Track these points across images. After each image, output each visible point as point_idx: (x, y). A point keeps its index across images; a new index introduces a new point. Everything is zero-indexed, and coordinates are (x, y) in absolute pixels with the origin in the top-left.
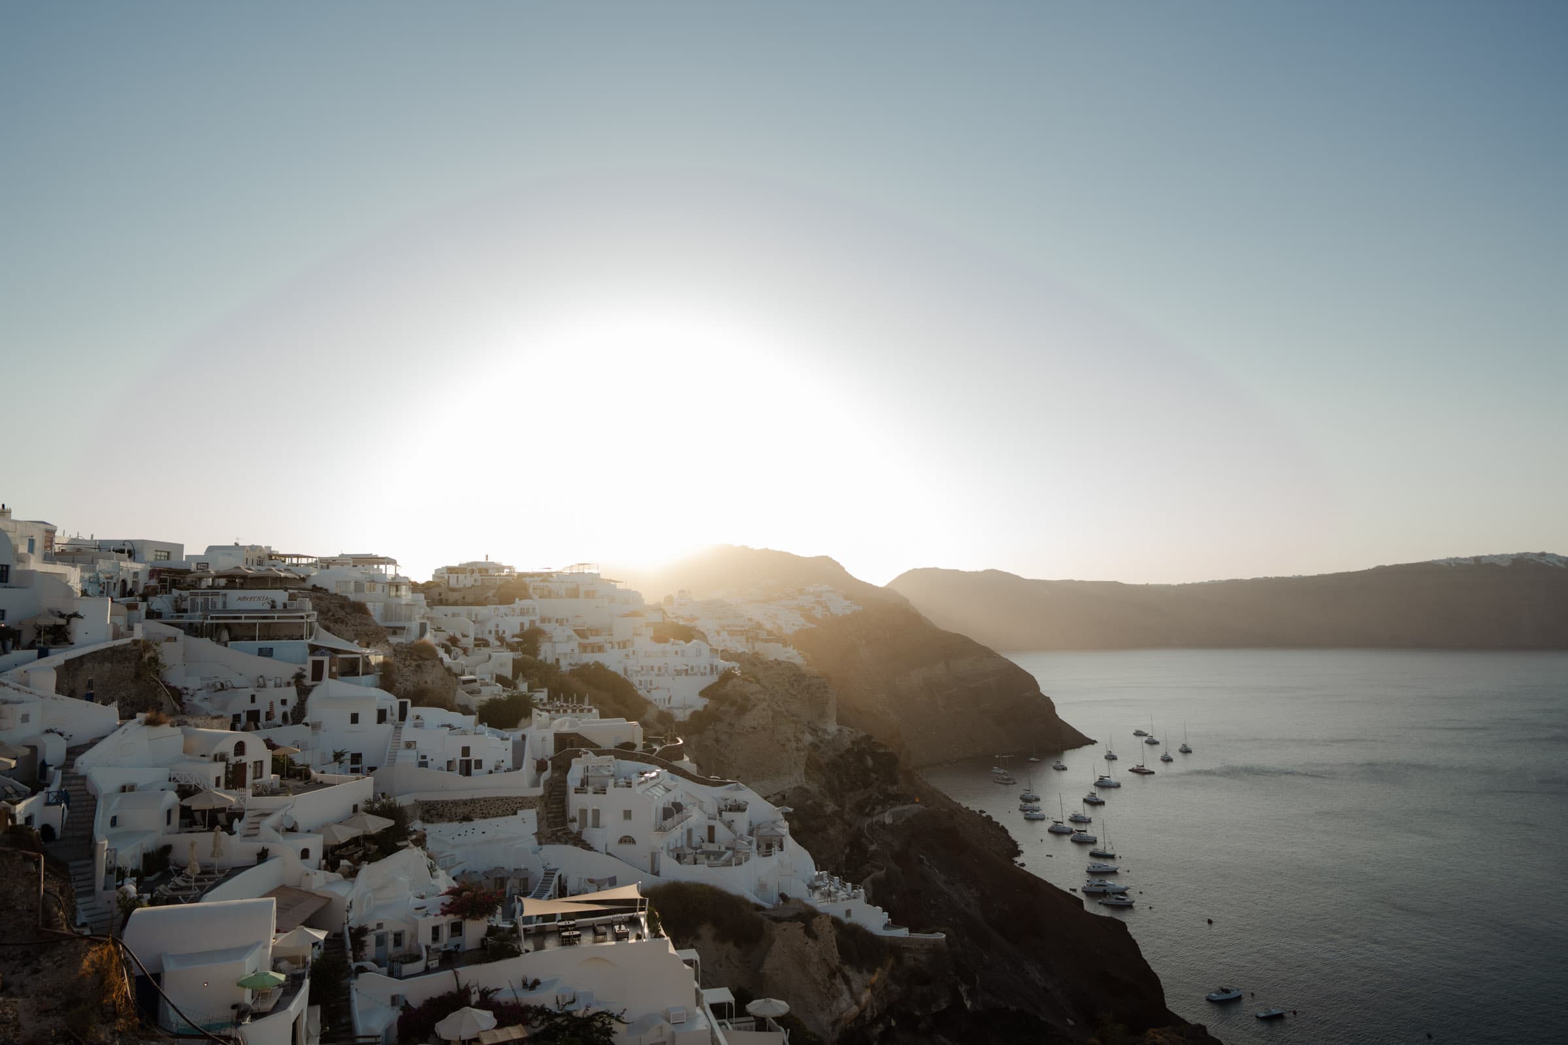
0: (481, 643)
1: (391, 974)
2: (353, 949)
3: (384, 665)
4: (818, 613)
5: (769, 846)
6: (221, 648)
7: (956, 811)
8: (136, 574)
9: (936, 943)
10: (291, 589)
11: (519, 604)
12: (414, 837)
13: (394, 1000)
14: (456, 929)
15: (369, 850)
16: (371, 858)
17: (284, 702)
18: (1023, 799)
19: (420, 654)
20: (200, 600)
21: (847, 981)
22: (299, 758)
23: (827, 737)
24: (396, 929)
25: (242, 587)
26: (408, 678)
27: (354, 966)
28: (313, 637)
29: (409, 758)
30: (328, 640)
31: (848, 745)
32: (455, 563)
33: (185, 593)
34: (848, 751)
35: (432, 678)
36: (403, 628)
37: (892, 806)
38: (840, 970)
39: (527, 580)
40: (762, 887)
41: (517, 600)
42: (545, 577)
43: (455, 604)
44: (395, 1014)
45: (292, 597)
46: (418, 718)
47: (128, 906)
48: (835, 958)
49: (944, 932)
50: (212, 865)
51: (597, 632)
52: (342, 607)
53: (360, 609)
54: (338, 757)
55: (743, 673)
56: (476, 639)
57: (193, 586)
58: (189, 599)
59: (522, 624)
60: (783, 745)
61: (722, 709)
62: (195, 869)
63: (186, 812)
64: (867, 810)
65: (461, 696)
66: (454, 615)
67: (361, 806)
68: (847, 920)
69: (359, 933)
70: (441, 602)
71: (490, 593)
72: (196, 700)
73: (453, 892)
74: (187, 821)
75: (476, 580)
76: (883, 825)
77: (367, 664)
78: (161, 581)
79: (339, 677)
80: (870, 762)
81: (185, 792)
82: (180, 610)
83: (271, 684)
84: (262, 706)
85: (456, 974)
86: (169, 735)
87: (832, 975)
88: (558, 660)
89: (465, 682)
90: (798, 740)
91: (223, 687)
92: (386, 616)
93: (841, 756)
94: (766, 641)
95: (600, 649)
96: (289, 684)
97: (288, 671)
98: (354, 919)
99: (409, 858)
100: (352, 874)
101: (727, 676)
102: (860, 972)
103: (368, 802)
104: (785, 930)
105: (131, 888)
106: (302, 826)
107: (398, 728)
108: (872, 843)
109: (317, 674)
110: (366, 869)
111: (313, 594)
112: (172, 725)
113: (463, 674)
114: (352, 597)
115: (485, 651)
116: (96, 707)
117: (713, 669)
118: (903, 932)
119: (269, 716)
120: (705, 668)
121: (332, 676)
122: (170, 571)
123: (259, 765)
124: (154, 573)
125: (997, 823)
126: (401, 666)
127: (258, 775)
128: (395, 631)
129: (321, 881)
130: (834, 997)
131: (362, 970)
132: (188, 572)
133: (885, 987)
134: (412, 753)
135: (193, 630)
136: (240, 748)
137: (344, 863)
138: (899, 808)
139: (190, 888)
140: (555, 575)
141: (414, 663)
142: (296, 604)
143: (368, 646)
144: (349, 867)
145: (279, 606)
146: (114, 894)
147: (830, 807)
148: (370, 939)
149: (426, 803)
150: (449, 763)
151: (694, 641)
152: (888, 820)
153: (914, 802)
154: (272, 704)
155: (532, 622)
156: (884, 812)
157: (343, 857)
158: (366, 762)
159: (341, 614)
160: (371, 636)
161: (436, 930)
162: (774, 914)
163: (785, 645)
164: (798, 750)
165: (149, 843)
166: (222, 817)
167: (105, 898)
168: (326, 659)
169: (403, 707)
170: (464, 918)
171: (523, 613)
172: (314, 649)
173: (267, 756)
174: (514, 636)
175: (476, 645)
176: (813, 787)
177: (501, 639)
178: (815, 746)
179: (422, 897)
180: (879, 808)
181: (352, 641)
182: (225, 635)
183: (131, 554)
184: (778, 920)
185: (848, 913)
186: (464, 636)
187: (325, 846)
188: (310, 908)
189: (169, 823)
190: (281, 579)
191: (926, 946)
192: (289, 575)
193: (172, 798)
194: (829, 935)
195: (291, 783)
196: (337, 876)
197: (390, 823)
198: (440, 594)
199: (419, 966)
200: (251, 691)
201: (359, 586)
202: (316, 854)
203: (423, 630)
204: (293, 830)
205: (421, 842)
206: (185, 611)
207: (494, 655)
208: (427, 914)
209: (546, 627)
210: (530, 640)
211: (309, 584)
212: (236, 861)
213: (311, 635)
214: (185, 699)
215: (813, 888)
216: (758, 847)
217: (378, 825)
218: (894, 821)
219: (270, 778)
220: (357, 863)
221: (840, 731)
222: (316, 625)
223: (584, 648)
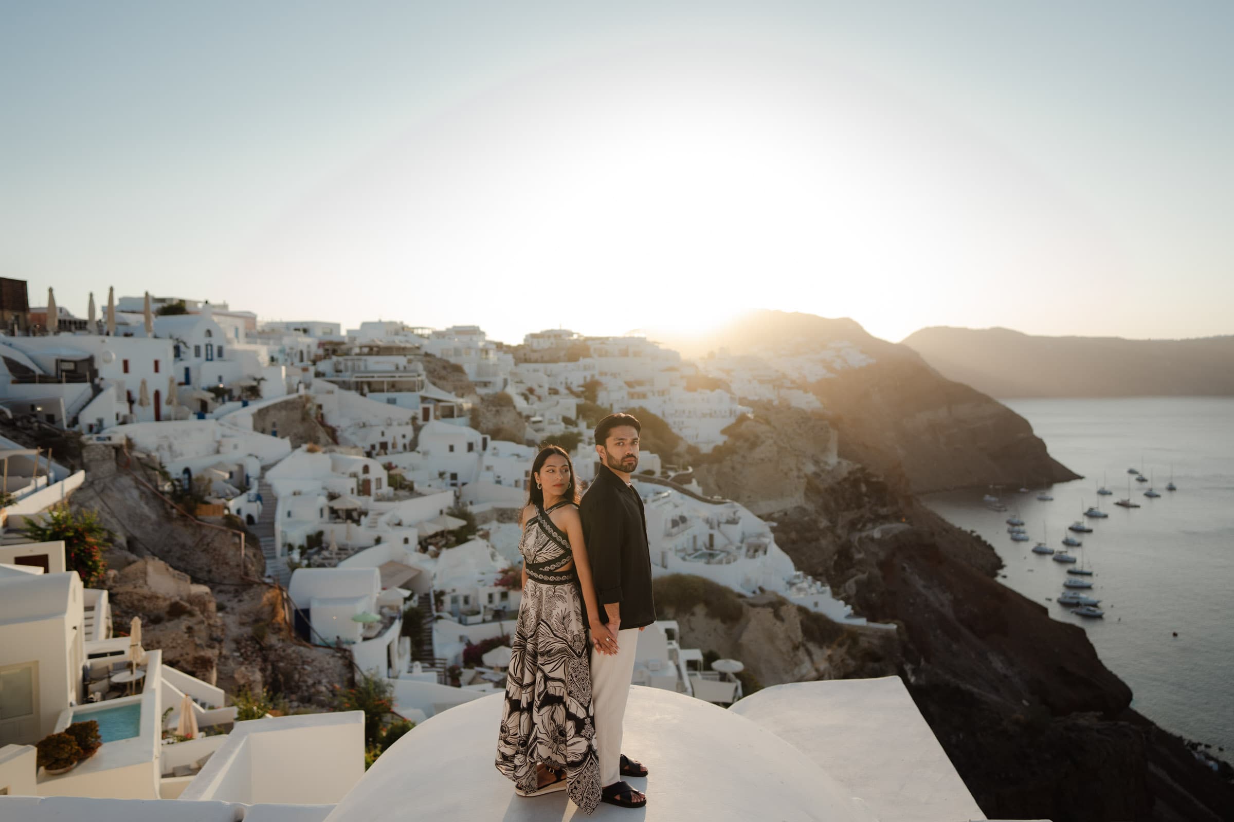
0: (554, 392)
1: (460, 622)
2: (436, 604)
3: (474, 411)
4: (838, 365)
5: (756, 551)
6: (362, 398)
7: (950, 530)
8: (309, 346)
9: (888, 632)
10: (410, 355)
11: (583, 361)
12: (481, 533)
13: (461, 638)
14: (504, 596)
15: (450, 540)
16: (448, 546)
17: (404, 436)
18: (1009, 522)
19: (502, 402)
20: (350, 363)
21: (809, 654)
22: (409, 476)
23: (828, 468)
24: (466, 593)
25: (378, 354)
26: (489, 421)
27: (435, 614)
28: (424, 390)
29: (489, 477)
30: (434, 392)
31: (844, 473)
32: (537, 331)
33: (341, 359)
34: (845, 479)
35: (507, 420)
36: (490, 383)
37: (882, 524)
38: (804, 645)
39: (589, 343)
40: (748, 581)
41: (581, 359)
42: (603, 341)
43: (536, 361)
44: (460, 648)
45: (410, 361)
46: (495, 449)
47: (293, 567)
48: (799, 636)
49: (896, 624)
50: (347, 545)
51: (640, 383)
52: (444, 368)
53: (458, 369)
54: (441, 475)
55: (755, 417)
56: (550, 389)
57: (347, 353)
58: (343, 363)
59: (585, 378)
60: (786, 474)
61: (738, 444)
62: (334, 547)
63: (334, 512)
64: (859, 526)
65: (530, 433)
66: (535, 371)
67: (445, 510)
68: (812, 609)
69: (440, 595)
70: (526, 361)
71: (562, 354)
72: (347, 434)
73: (505, 572)
74: (334, 516)
75: (552, 344)
76: (872, 539)
77: (461, 409)
78: (327, 350)
79: (441, 419)
80: (864, 488)
81: (332, 497)
82: (338, 371)
83: (395, 423)
84: (388, 439)
85: (501, 625)
86: (321, 460)
87: (796, 648)
88: (611, 405)
89: (535, 422)
90: (799, 470)
91: (364, 425)
92: (479, 373)
93: (839, 483)
94: (789, 388)
95: (644, 396)
96: (407, 424)
97: (407, 415)
98: (437, 586)
99: (475, 547)
100: (436, 555)
101: (742, 419)
102: (821, 647)
103: (449, 508)
104: (758, 613)
105: (296, 555)
106: (405, 522)
107: (481, 456)
108: (860, 552)
109: (426, 417)
110: (445, 552)
111: (424, 359)
112: (325, 452)
113: (534, 416)
114: (453, 360)
115: (555, 397)
116: (277, 440)
117: (732, 412)
118: (862, 622)
119: (394, 446)
120: (725, 412)
121: (436, 418)
122: (331, 343)
123: (379, 480)
124: (321, 345)
125: (985, 542)
126: (485, 411)
127: (379, 487)
128: (486, 384)
129: (418, 560)
130: (796, 664)
131: (440, 618)
132: (343, 343)
133: (843, 661)
134: (490, 474)
135: (345, 386)
136: (366, 469)
137: (431, 548)
138: (887, 526)
139: (331, 558)
140: (610, 339)
141: (494, 409)
142: (412, 366)
143: (462, 396)
144: (434, 551)
145: (401, 368)
146: (285, 559)
147: (824, 523)
148: (447, 599)
149: (500, 510)
150: (516, 482)
151: (718, 391)
152: (877, 534)
153: (902, 522)
154: (394, 438)
155: (593, 376)
156: (874, 528)
157: (431, 544)
158: (460, 480)
159: (443, 373)
160: (464, 389)
161: (491, 596)
162: (751, 601)
163: (806, 391)
164: (799, 477)
165: (311, 528)
166: (355, 515)
167: (281, 561)
168: (431, 406)
169: (485, 440)
170: (509, 589)
171: (586, 368)
172: (424, 399)
173: (384, 475)
174: (579, 386)
175: (550, 394)
176: (810, 507)
177: (568, 388)
178: (817, 475)
179: (483, 574)
180: (869, 525)
181: (450, 392)
182: (366, 389)
183: (305, 331)
184: (753, 606)
185: (816, 604)
186: (540, 386)
187: (419, 537)
188: (406, 577)
189: (322, 515)
190: (404, 349)
191: (879, 634)
192: (408, 345)
193: (323, 501)
194: (794, 621)
195: (401, 493)
196: (426, 556)
197: (463, 523)
198: (525, 355)
199: (479, 618)
200: (382, 428)
201: (457, 352)
202: (414, 542)
203: (505, 383)
204: (399, 524)
205: (486, 536)
206: (340, 371)
207: (561, 401)
208: (485, 585)
209: (603, 379)
210: (591, 389)
211: (422, 351)
212: (363, 543)
213: (422, 388)
214: (339, 433)
215: (791, 584)
216: (748, 550)
217: (455, 524)
218: (882, 536)
219: (386, 489)
220: (440, 548)
221: (839, 463)
222: (426, 382)
223: (632, 396)
